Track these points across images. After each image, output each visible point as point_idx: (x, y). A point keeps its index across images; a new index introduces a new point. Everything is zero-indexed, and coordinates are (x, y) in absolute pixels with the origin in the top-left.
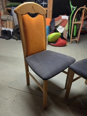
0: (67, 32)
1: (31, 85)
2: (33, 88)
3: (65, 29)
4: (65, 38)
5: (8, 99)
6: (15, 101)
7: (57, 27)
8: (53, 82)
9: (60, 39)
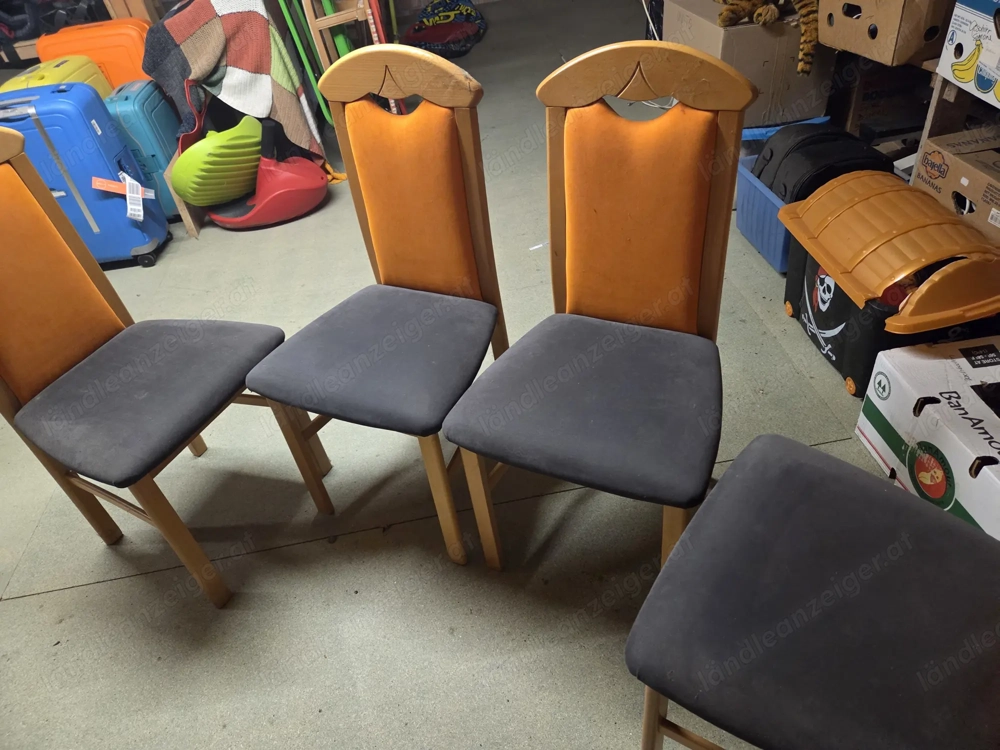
0: (303, 99)
1: (133, 539)
2: (147, 548)
3: (275, 84)
4: (305, 145)
5: (18, 652)
6: (63, 639)
7: (213, 77)
8: (256, 472)
9: (268, 165)
